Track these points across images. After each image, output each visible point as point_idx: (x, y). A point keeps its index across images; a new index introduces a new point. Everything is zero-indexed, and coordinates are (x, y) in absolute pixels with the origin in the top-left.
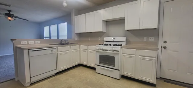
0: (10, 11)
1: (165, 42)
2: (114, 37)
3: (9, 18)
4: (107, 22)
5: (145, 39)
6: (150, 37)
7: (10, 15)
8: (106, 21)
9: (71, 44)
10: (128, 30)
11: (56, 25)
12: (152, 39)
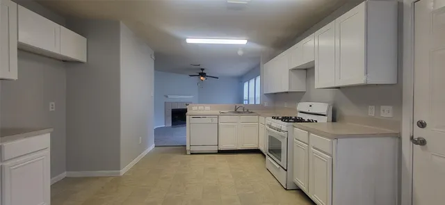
0: (203, 69)
1: (422, 125)
2: (310, 103)
3: (202, 78)
4: (306, 69)
5: (371, 111)
6: (382, 107)
7: (203, 74)
8: (305, 67)
9: (252, 112)
10: (338, 88)
11: (253, 80)
12: (386, 112)
